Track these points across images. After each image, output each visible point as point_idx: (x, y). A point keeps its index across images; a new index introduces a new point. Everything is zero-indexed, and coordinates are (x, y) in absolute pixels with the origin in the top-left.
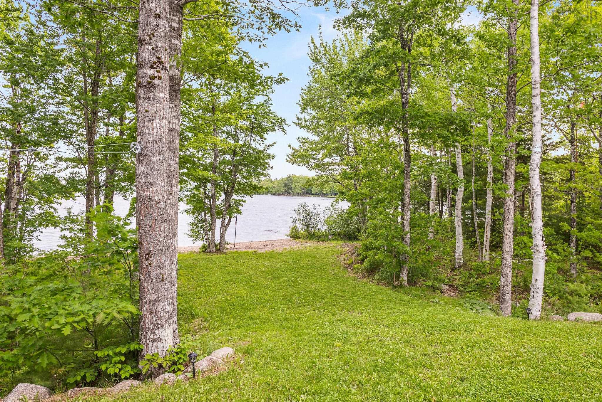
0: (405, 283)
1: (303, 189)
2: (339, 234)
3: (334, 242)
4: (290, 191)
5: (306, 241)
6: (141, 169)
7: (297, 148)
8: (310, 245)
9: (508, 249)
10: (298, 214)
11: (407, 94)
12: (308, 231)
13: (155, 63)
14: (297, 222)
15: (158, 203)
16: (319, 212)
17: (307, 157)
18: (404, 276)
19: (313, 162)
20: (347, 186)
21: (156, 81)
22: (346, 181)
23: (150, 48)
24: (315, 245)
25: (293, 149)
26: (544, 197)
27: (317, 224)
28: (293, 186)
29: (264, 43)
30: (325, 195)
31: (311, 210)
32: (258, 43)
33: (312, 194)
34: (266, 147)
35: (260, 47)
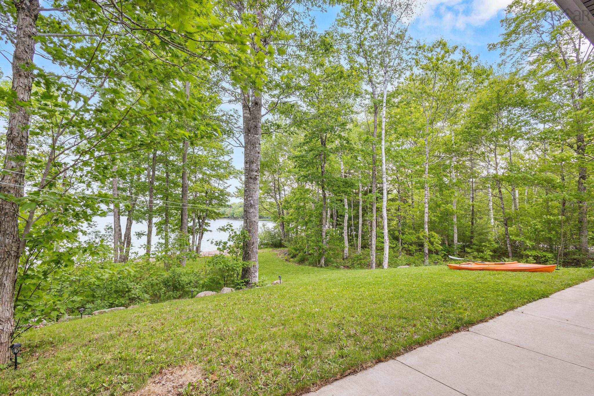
0: (323, 265)
11: (324, 167)
18: (323, 261)
26: (388, 219)
34: (225, 188)
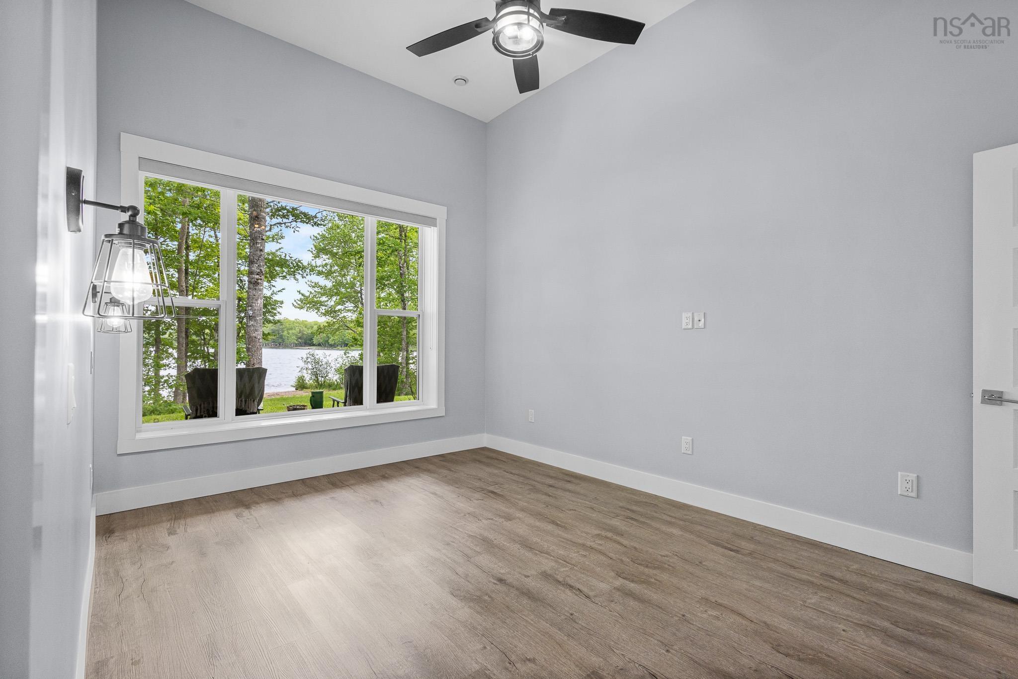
4: (280, 340)
6: (252, 323)
7: (307, 294)
10: (306, 362)
12: (317, 381)
13: (259, 272)
14: (305, 371)
15: (259, 340)
16: (330, 362)
17: (317, 302)
19: (323, 309)
21: (259, 281)
22: (359, 329)
23: (257, 265)
25: (303, 295)
27: (327, 373)
29: (297, 229)
30: (333, 346)
31: (321, 359)
33: (314, 345)
35: (294, 232)
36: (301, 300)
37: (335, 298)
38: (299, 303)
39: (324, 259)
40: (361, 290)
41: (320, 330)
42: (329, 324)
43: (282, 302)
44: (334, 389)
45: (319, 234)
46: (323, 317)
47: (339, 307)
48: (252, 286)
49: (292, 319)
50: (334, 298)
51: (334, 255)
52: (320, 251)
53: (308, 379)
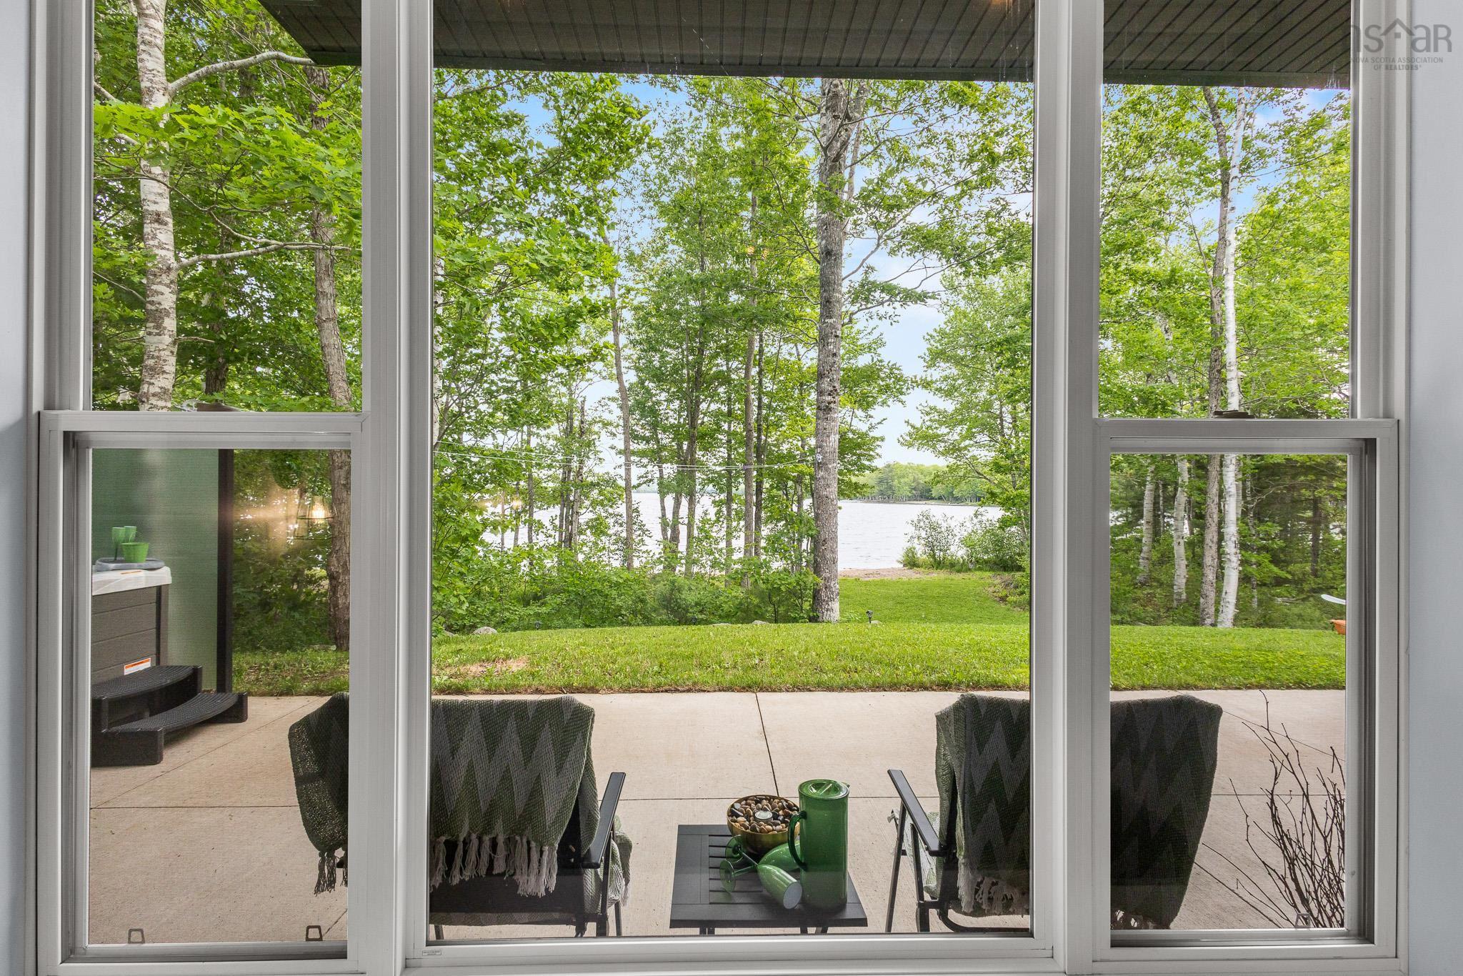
1: (914, 489)
2: (986, 562)
3: (977, 573)
4: (889, 492)
5: (931, 570)
6: (821, 473)
7: (918, 425)
8: (938, 576)
9: (1209, 563)
10: (917, 527)
12: (934, 556)
13: (832, 391)
14: (916, 540)
16: (953, 527)
17: (932, 437)
19: (941, 447)
20: (999, 483)
21: (832, 405)
22: (999, 476)
23: (829, 380)
24: (947, 576)
25: (913, 427)
27: (948, 545)
28: (896, 482)
29: (895, 319)
30: (957, 500)
31: (940, 523)
32: (888, 321)
33: (932, 499)
36: (910, 435)
37: (960, 428)
38: (908, 438)
39: (945, 369)
40: (1001, 413)
41: (938, 478)
42: (952, 469)
43: (883, 439)
44: (959, 571)
45: (935, 330)
46: (942, 458)
47: (967, 442)
48: (821, 414)
49: (904, 463)
50: (958, 429)
51: (959, 361)
52: (936, 356)
53: (921, 552)
